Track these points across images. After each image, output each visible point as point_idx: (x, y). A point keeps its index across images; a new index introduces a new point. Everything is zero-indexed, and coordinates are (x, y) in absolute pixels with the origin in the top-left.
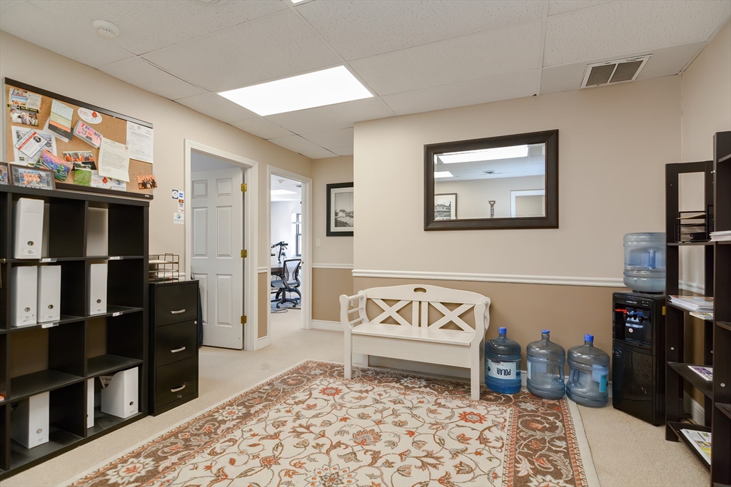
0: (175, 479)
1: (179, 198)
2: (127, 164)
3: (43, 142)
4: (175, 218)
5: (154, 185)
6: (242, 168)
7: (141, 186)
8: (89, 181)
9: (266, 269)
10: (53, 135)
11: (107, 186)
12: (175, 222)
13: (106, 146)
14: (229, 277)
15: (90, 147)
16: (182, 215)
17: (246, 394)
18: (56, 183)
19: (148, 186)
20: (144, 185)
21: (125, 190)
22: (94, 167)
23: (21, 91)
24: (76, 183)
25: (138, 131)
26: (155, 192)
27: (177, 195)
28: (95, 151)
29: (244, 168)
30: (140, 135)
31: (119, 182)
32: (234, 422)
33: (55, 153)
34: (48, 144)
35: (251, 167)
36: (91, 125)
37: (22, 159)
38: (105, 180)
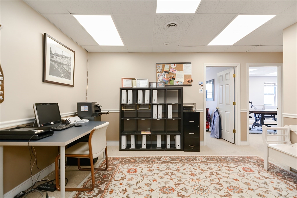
0: (170, 165)
1: (201, 84)
2: (183, 77)
3: (163, 75)
4: (200, 91)
5: (192, 81)
6: (233, 68)
7: (187, 82)
8: (173, 83)
9: (247, 111)
10: (165, 73)
11: (178, 84)
12: (200, 92)
13: (177, 73)
14: (229, 113)
15: (174, 74)
16: (202, 90)
17: (213, 157)
18: (165, 85)
19: (190, 82)
20: (189, 82)
21: (183, 84)
22: (174, 79)
23: (158, 65)
24: (170, 84)
25: (187, 66)
26: (192, 84)
27: (201, 83)
28: (175, 75)
29: (234, 68)
30: (187, 67)
31: (181, 82)
32: (198, 162)
33: (166, 78)
34: (164, 76)
35: (236, 66)
36: (174, 68)
37: (159, 81)
38: (177, 82)
